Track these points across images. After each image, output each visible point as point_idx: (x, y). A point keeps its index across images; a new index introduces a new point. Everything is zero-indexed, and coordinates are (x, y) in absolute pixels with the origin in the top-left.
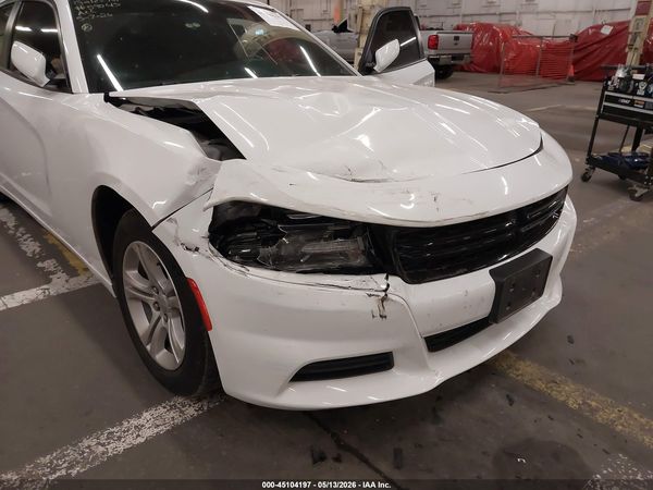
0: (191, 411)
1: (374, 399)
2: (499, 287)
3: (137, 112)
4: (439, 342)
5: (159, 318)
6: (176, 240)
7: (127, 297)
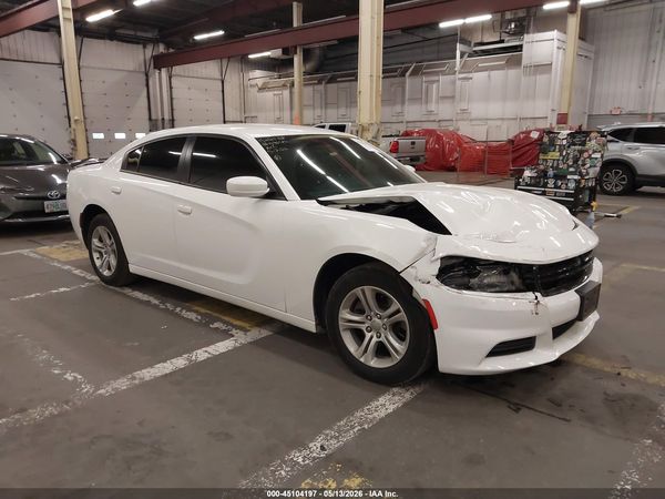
0: (408, 396)
1: (532, 364)
2: (582, 298)
3: (347, 208)
4: (559, 331)
5: (372, 337)
6: (416, 278)
7: (341, 329)
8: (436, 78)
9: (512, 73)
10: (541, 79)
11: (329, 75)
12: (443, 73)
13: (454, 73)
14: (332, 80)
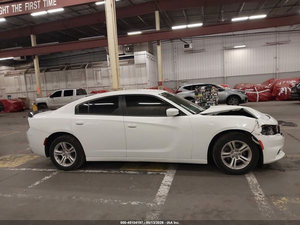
3: (214, 115)
5: (234, 159)
6: (256, 134)
7: (222, 159)
8: (99, 69)
9: (131, 67)
10: (143, 69)
11: (46, 68)
12: (102, 67)
13: (108, 67)
14: (47, 70)
